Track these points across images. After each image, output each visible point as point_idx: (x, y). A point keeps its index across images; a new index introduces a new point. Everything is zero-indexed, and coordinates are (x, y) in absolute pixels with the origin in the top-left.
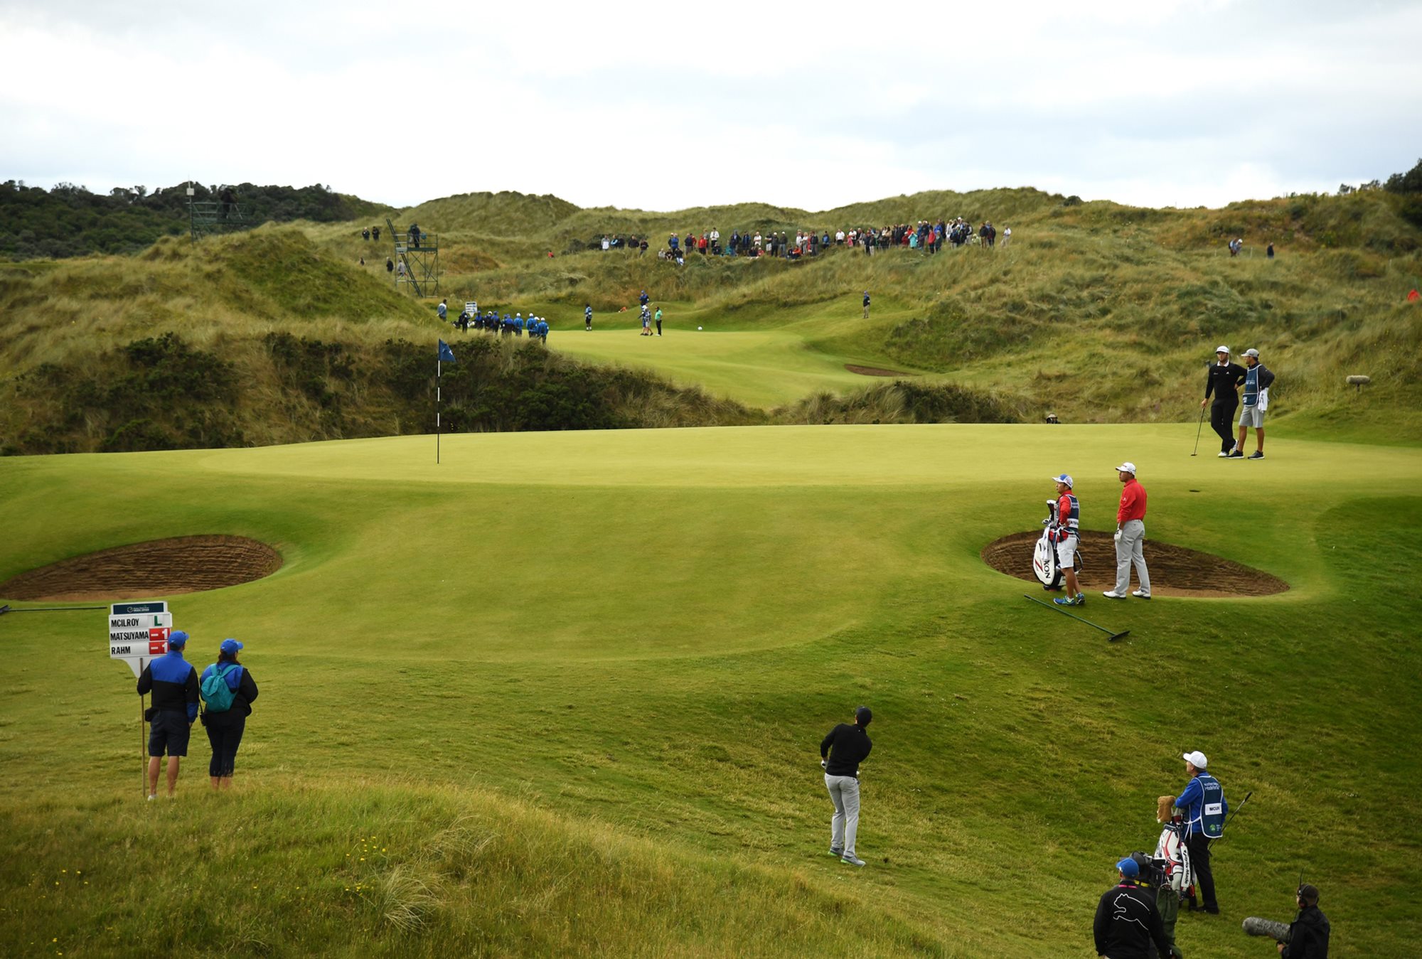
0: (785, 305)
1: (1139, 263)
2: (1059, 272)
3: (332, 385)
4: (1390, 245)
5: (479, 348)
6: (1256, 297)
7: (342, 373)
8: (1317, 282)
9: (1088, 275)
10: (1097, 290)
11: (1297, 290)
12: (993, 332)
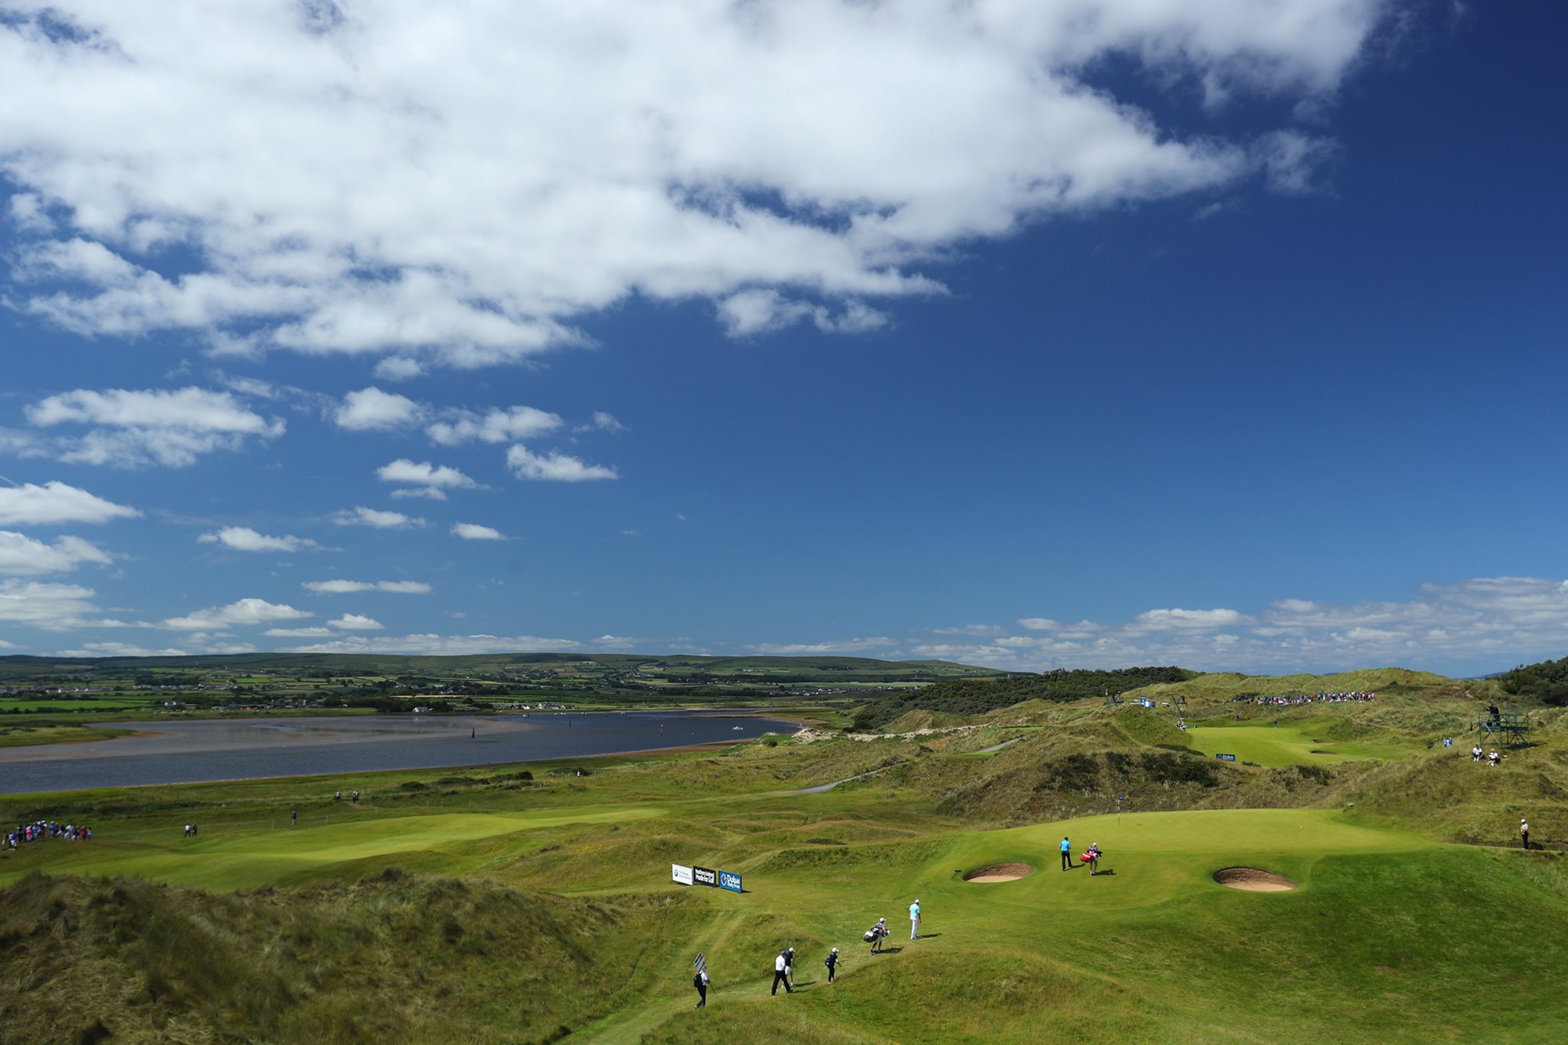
0: (1296, 719)
1: (1412, 706)
2: (1385, 709)
3: (1126, 768)
4: (1499, 699)
5: (1168, 756)
6: (1451, 717)
7: (1129, 764)
8: (1472, 712)
9: (1395, 710)
10: (1397, 715)
11: (1465, 715)
12: (1363, 729)
